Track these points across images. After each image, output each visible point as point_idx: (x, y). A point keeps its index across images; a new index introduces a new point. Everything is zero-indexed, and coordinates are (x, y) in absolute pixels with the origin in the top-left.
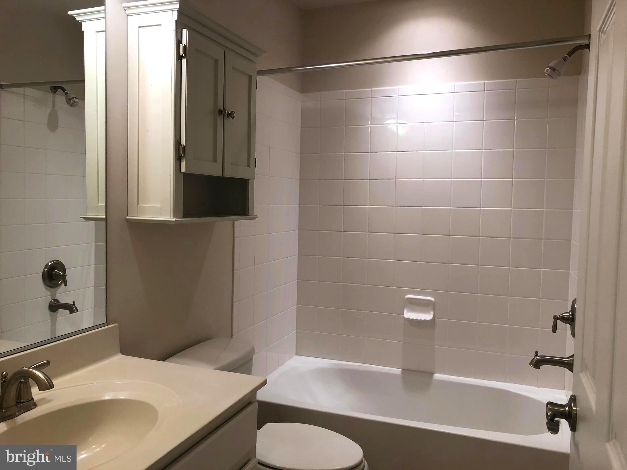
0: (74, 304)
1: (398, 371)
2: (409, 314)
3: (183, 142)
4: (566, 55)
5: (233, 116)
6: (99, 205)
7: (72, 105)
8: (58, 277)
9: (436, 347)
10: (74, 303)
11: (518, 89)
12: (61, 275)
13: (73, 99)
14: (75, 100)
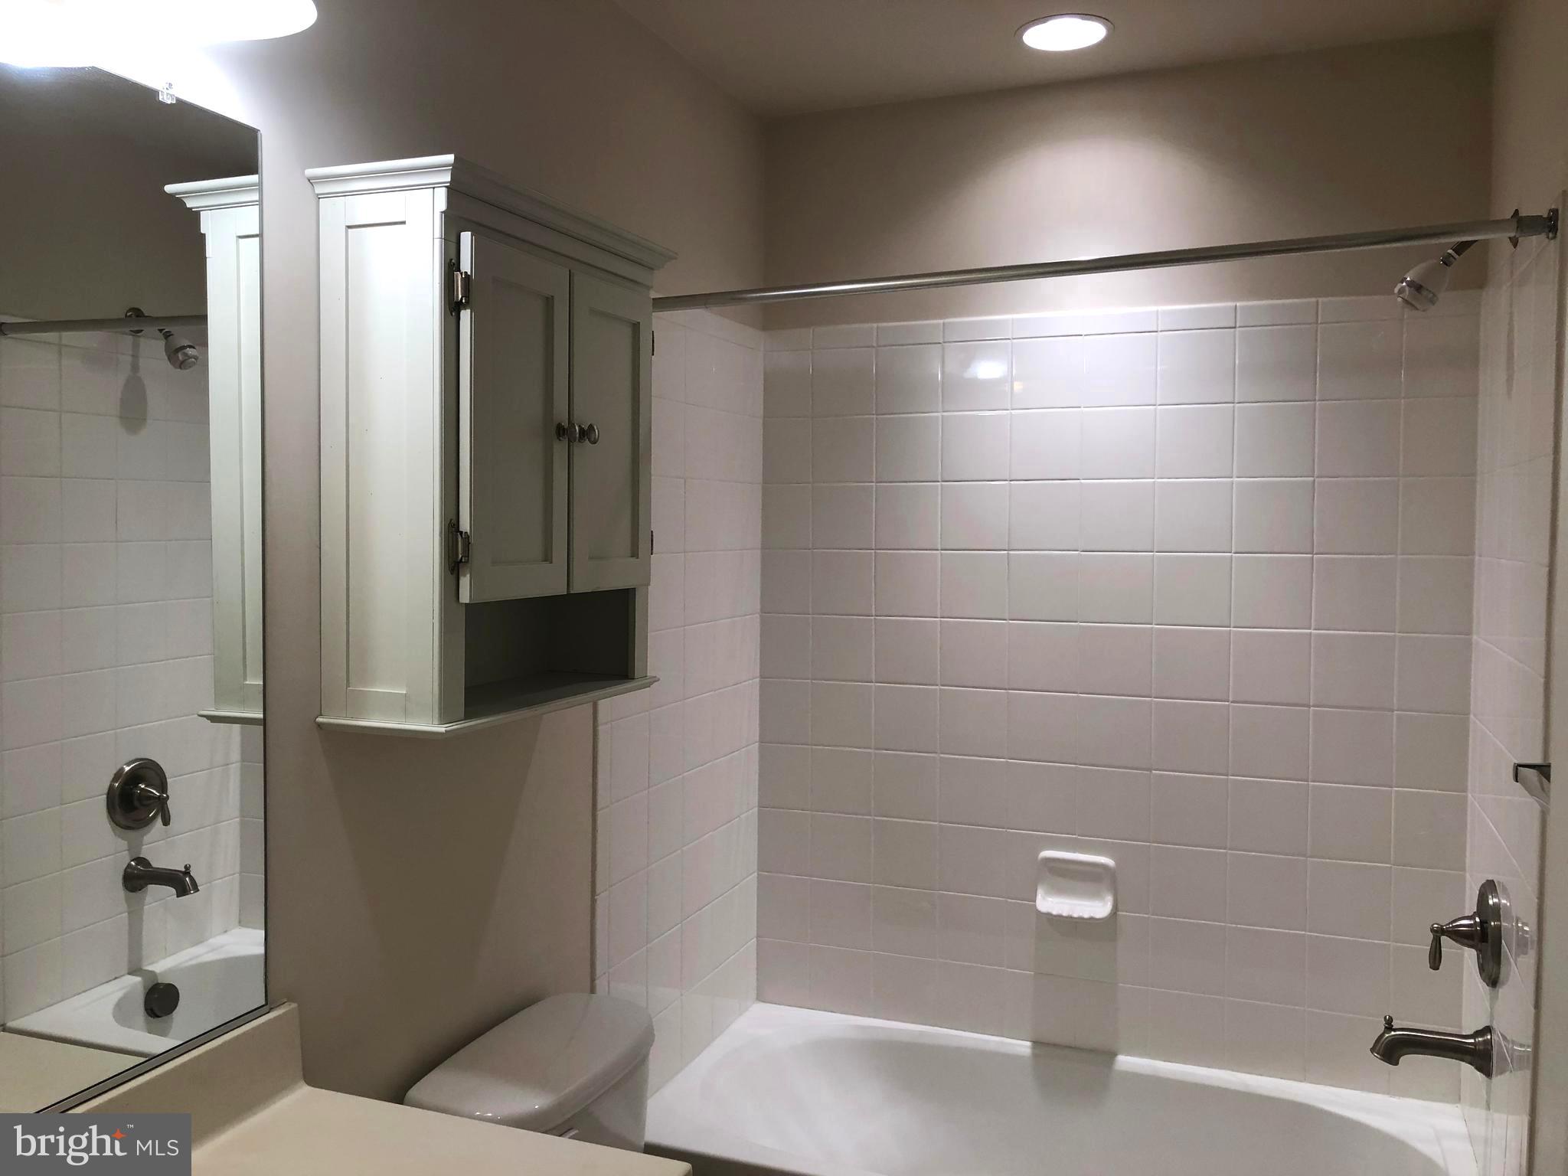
0: (187, 872)
1: (1023, 1047)
2: (1050, 899)
3: (465, 525)
4: (1450, 251)
5: (595, 438)
6: (247, 682)
7: (181, 365)
8: (145, 802)
9: (1121, 985)
10: (187, 868)
11: (1321, 323)
12: (155, 798)
13: (184, 351)
14: (190, 351)
